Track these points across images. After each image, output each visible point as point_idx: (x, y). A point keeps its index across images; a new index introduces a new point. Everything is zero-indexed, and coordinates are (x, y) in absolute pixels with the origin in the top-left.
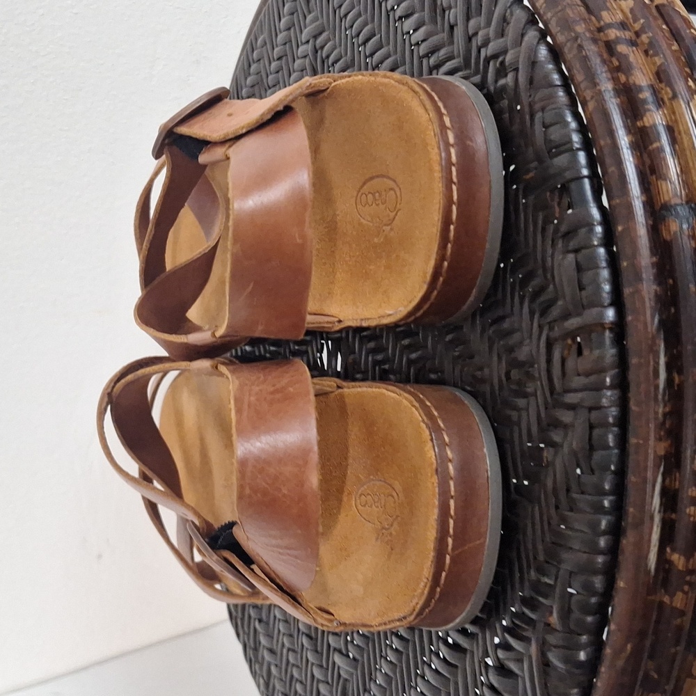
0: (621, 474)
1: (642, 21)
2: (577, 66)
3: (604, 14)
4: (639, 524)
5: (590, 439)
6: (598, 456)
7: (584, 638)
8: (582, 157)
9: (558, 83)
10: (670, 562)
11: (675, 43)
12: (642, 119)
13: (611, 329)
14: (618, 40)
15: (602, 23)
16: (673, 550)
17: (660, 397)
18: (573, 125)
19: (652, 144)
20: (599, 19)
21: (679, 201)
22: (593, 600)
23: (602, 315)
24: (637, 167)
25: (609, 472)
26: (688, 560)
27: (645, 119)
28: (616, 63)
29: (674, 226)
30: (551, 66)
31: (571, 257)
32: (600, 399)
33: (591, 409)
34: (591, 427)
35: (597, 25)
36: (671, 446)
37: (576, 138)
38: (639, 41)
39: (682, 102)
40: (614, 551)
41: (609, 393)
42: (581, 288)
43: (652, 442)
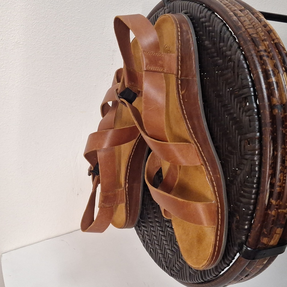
0: (259, 178)
1: (271, 49)
2: (252, 63)
3: (260, 47)
4: (263, 192)
5: (251, 168)
6: (253, 173)
7: (247, 222)
8: (252, 89)
9: (246, 67)
10: (271, 203)
11: (280, 56)
12: (269, 79)
13: (258, 139)
14: (263, 55)
15: (259, 50)
16: (272, 199)
17: (271, 158)
18: (250, 80)
19: (271, 87)
20: (258, 48)
21: (278, 104)
22: (250, 212)
23: (256, 135)
24: (267, 94)
25: (256, 178)
26: (276, 202)
27: (270, 80)
28: (262, 62)
29: (277, 111)
30: (244, 62)
31: (248, 118)
32: (254, 158)
33: (251, 160)
34: (252, 165)
35: (258, 50)
36: (273, 171)
37: (250, 84)
38: (269, 55)
39: (281, 74)
40: (256, 199)
41: (257, 156)
42: (250, 127)
43: (268, 170)
